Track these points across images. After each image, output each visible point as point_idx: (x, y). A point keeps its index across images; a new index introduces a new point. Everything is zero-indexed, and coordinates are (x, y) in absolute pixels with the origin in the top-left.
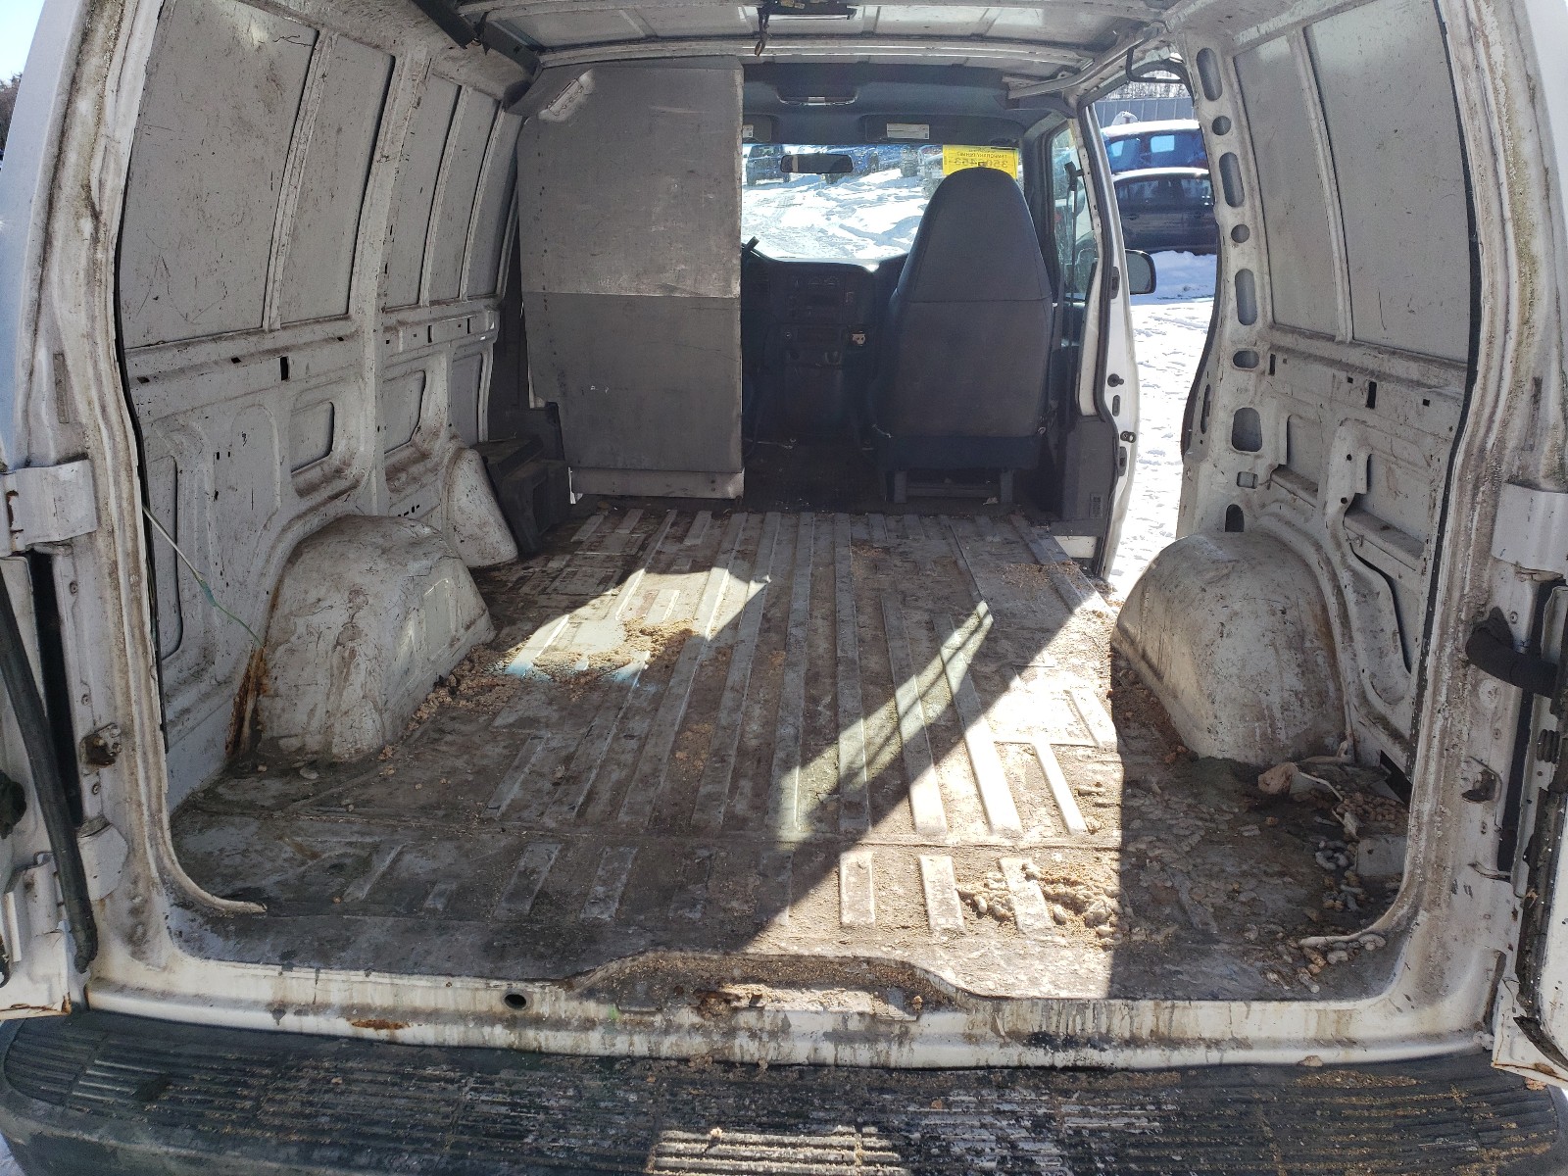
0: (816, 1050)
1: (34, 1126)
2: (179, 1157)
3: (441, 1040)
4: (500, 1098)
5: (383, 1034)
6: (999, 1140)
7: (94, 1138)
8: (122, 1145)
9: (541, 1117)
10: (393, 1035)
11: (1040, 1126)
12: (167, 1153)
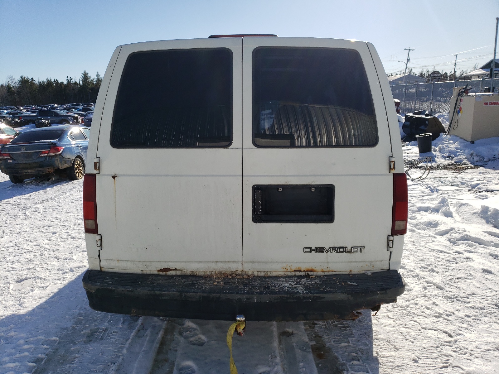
0: (253, 273)
1: (97, 287)
2: (128, 290)
3: (176, 274)
4: (190, 281)
5: (164, 273)
6: (289, 285)
7: (110, 288)
8: (116, 289)
9: (199, 283)
10: (166, 274)
11: (298, 283)
12: (125, 290)
